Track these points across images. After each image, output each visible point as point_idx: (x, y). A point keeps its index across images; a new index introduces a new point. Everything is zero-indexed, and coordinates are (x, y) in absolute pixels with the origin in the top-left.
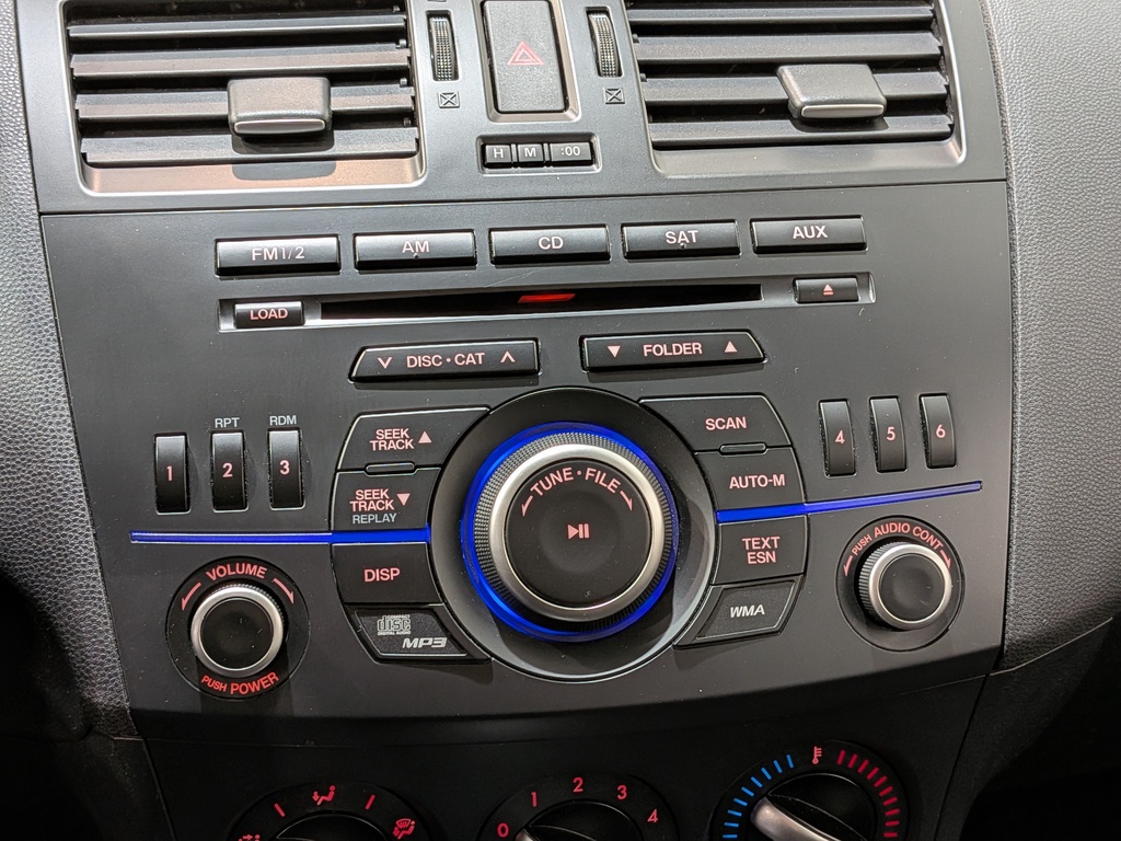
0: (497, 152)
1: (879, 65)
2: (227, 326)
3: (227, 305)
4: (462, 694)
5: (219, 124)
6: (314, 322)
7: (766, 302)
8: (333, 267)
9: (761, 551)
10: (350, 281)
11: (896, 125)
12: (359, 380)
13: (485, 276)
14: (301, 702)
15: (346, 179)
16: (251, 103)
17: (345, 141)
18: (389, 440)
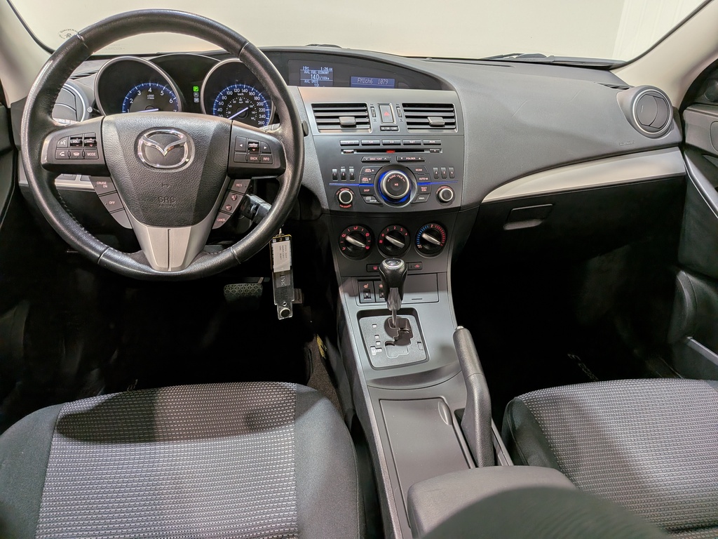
0: (383, 128)
1: (444, 117)
2: (342, 153)
3: (342, 150)
4: (379, 210)
5: (338, 124)
6: (355, 153)
7: (425, 152)
8: (358, 145)
9: (424, 189)
10: (361, 147)
11: (446, 127)
12: (363, 162)
13: (381, 147)
14: (355, 210)
15: (358, 132)
16: (343, 120)
17: (358, 127)
18: (368, 171)
